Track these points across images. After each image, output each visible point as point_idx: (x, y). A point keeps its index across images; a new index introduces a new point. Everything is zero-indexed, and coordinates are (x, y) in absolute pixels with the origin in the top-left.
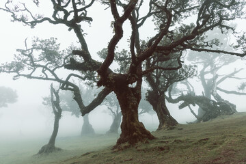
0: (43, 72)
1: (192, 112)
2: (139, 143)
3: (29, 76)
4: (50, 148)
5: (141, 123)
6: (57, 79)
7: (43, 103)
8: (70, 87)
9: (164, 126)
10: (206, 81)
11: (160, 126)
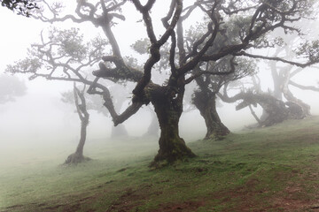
0: (65, 71)
1: (253, 113)
2: (178, 162)
3: (49, 77)
4: (77, 158)
5: (182, 139)
6: (82, 80)
7: (62, 100)
9: (212, 135)
10: (278, 70)
11: (207, 135)
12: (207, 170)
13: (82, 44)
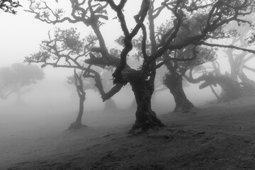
0: (67, 60)
1: (213, 91)
2: (150, 130)
3: (55, 65)
4: (77, 125)
5: (154, 112)
6: (79, 67)
7: (68, 82)
8: (91, 74)
9: (180, 109)
10: (234, 57)
11: (176, 108)
12: (172, 138)
13: (79, 40)
